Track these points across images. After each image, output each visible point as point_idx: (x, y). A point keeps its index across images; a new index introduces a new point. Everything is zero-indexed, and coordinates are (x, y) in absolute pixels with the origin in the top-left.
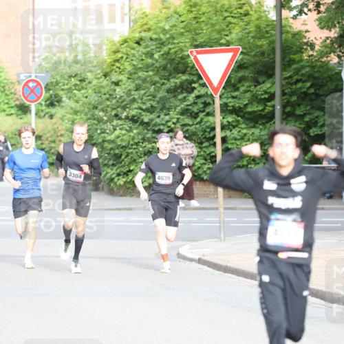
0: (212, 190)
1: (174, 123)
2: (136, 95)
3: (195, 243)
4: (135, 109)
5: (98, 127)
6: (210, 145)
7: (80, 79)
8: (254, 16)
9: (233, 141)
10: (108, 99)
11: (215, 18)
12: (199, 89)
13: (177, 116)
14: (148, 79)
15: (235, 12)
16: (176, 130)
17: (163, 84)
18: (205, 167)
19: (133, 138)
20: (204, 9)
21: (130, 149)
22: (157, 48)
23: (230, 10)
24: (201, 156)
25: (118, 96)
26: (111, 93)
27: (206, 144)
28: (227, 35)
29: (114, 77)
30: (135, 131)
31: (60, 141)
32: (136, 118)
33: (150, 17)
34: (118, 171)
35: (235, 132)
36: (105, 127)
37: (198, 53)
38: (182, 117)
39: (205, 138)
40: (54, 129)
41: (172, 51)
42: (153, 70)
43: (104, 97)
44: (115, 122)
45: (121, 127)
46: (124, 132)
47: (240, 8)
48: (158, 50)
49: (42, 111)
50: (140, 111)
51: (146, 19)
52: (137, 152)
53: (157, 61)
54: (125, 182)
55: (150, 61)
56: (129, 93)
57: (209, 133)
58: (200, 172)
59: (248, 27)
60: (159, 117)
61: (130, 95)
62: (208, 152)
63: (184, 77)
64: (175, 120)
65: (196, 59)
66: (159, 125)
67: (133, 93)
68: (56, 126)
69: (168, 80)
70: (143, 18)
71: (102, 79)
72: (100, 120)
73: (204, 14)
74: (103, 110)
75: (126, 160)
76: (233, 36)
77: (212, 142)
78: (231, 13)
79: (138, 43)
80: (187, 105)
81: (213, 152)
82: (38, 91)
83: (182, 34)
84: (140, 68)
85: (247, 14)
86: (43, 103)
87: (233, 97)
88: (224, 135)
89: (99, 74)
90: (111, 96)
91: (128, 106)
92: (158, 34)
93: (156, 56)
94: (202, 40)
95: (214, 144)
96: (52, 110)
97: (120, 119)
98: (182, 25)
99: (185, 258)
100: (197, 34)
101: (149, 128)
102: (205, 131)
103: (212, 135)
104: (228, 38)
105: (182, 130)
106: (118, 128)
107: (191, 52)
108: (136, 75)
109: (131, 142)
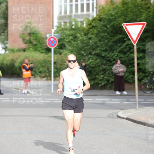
0: (133, 87)
1: (116, 57)
2: (99, 44)
3: (125, 111)
4: (99, 50)
5: (82, 58)
6: (132, 67)
7: (74, 36)
8: (152, 9)
9: (142, 65)
10: (86, 46)
11: (135, 10)
12: (127, 41)
13: (117, 54)
14: (105, 37)
15: (144, 7)
16: (117, 60)
17: (111, 39)
18: (130, 77)
19: (97, 63)
20: (130, 5)
21: (96, 68)
22: (108, 23)
23: (141, 6)
24: (128, 71)
25: (91, 45)
26: (88, 43)
27: (130, 66)
28: (140, 17)
29: (89, 36)
30: (98, 60)
31: (64, 64)
32: (99, 54)
33: (106, 9)
34: (91, 78)
35: (143, 61)
36: (85, 58)
37: (127, 25)
38: (119, 54)
39: (130, 63)
40: (62, 59)
41: (115, 24)
42: (107, 33)
43: (85, 45)
44: (89, 56)
45: (92, 58)
46: (93, 61)
47: (146, 5)
48: (109, 23)
49: (57, 51)
50: (100, 51)
51: (103, 10)
52: (99, 70)
53: (108, 28)
54: (94, 83)
55: (105, 29)
56: (96, 43)
57: (132, 61)
58: (128, 79)
59: (150, 14)
60: (109, 54)
61: (97, 44)
62: (131, 70)
63: (121, 36)
64: (116, 55)
65: (126, 28)
66: (109, 57)
67: (97, 43)
68: (62, 58)
69: (114, 37)
70: (102, 9)
71: (84, 37)
72: (83, 55)
73: (129, 8)
74: (84, 51)
75: (94, 73)
76: (143, 17)
77: (133, 65)
78: (142, 7)
79: (100, 20)
80: (122, 49)
81: (133, 70)
82: (54, 42)
83: (120, 16)
84: (101, 32)
85: (149, 8)
86: (57, 47)
87: (143, 45)
88: (138, 62)
89: (82, 34)
90: (88, 45)
91: (95, 49)
92: (109, 17)
93: (108, 26)
94: (129, 19)
95: (134, 66)
96: (61, 51)
97: (92, 54)
98: (120, 12)
99: (120, 117)
100: (127, 17)
101: (105, 59)
102: (130, 60)
103: (133, 62)
104: (140, 18)
105: (120, 60)
106: (91, 59)
107: (124, 25)
108: (99, 35)
109: (97, 65)
